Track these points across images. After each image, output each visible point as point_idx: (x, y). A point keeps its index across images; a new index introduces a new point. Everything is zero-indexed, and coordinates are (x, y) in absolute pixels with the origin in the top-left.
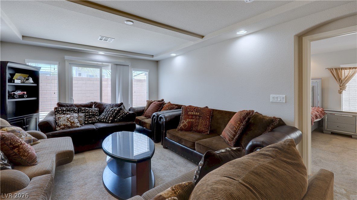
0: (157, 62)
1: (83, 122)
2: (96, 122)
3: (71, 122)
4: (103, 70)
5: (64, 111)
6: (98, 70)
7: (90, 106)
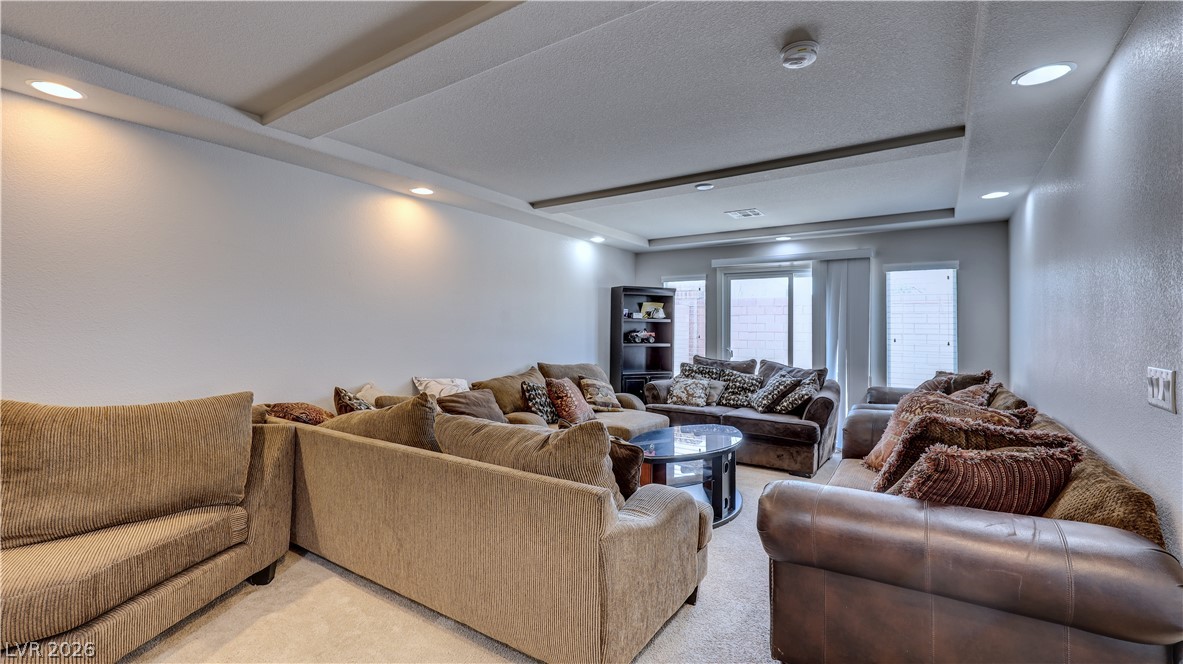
1: (716, 398)
2: (743, 406)
3: (688, 394)
4: (796, 280)
6: (785, 280)
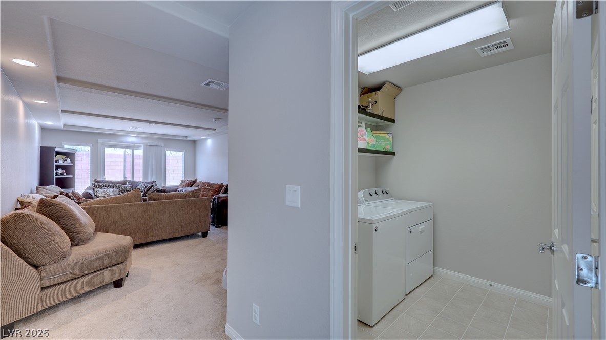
0: (194, 142)
3: (107, 195)
4: (136, 150)
5: (100, 186)
7: (124, 183)
